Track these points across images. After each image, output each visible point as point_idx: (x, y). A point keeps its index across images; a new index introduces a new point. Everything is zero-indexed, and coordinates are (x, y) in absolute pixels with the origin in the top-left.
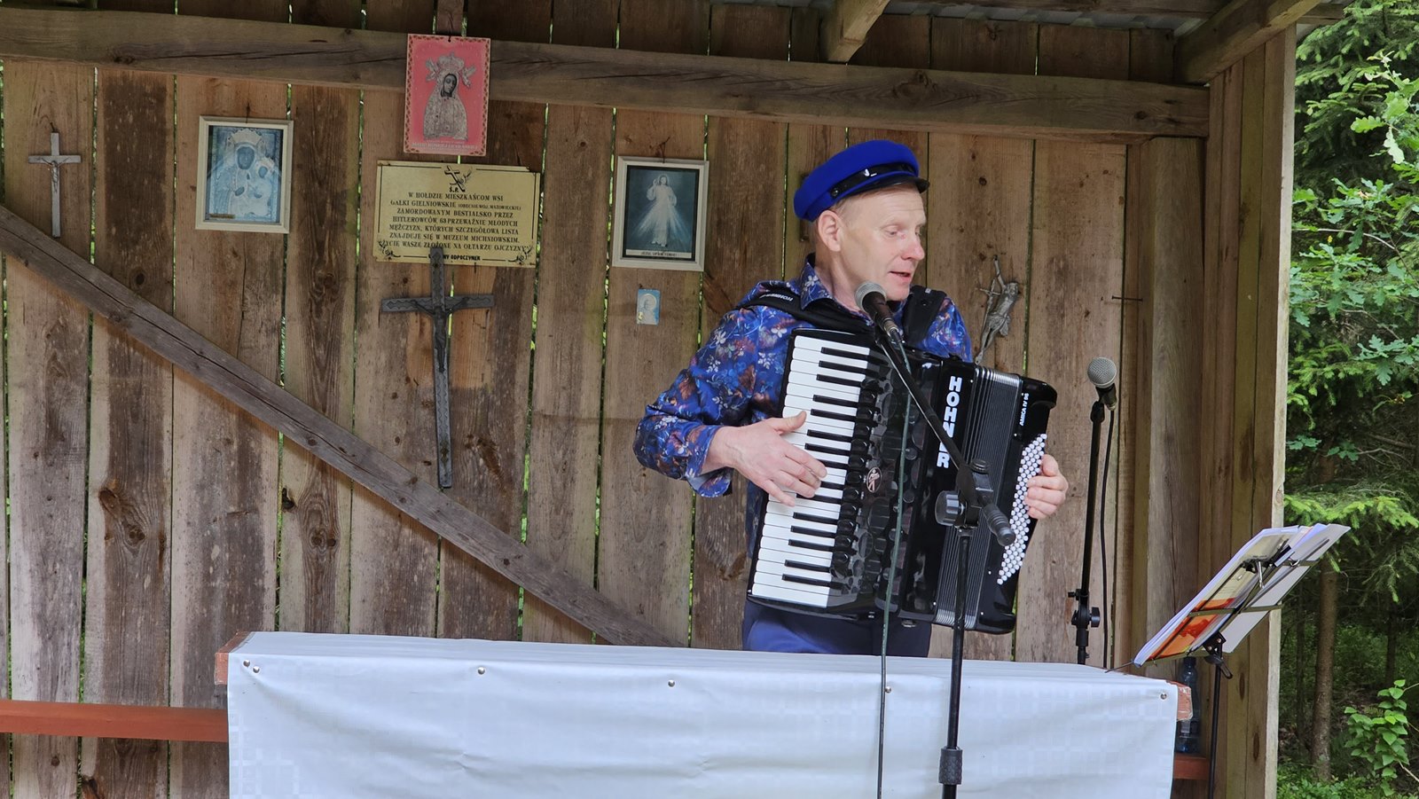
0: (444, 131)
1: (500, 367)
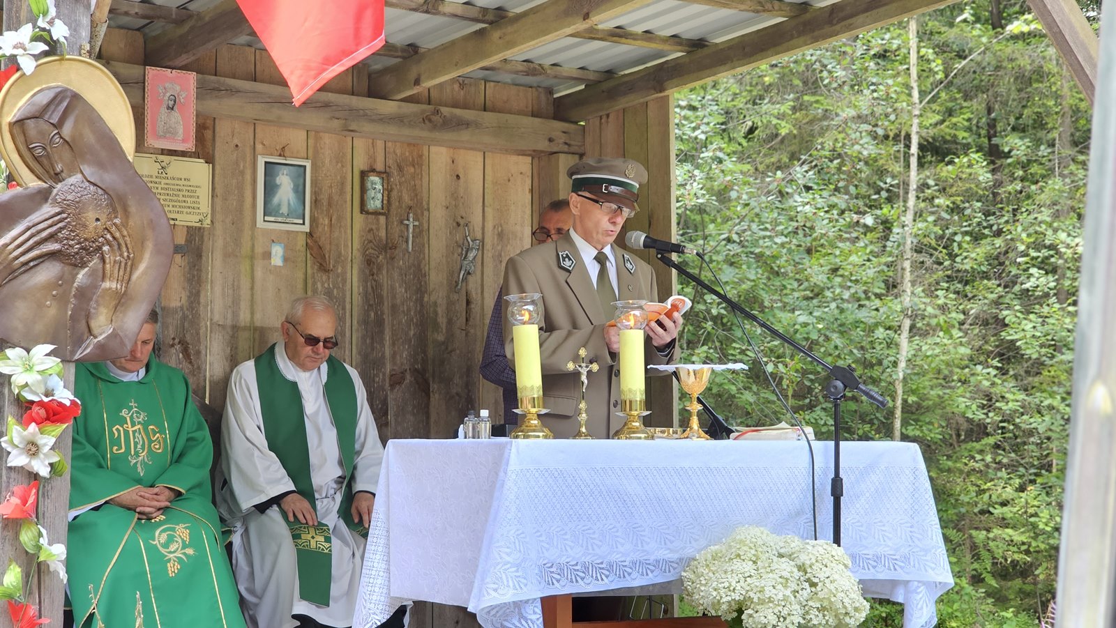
0: (169, 133)
1: (191, 292)
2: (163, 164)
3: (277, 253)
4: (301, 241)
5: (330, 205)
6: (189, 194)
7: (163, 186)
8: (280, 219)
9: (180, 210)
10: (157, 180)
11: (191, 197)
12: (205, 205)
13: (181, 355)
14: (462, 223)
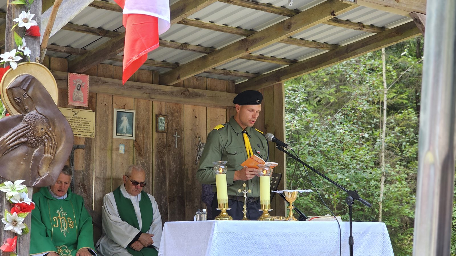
0: (78, 100)
1: (86, 165)
2: (76, 112)
3: (122, 148)
4: (132, 144)
5: (143, 128)
6: (86, 124)
7: (75, 121)
8: (123, 135)
9: (82, 131)
10: (73, 119)
11: (86, 125)
12: (92, 129)
13: (82, 190)
14: (198, 136)
